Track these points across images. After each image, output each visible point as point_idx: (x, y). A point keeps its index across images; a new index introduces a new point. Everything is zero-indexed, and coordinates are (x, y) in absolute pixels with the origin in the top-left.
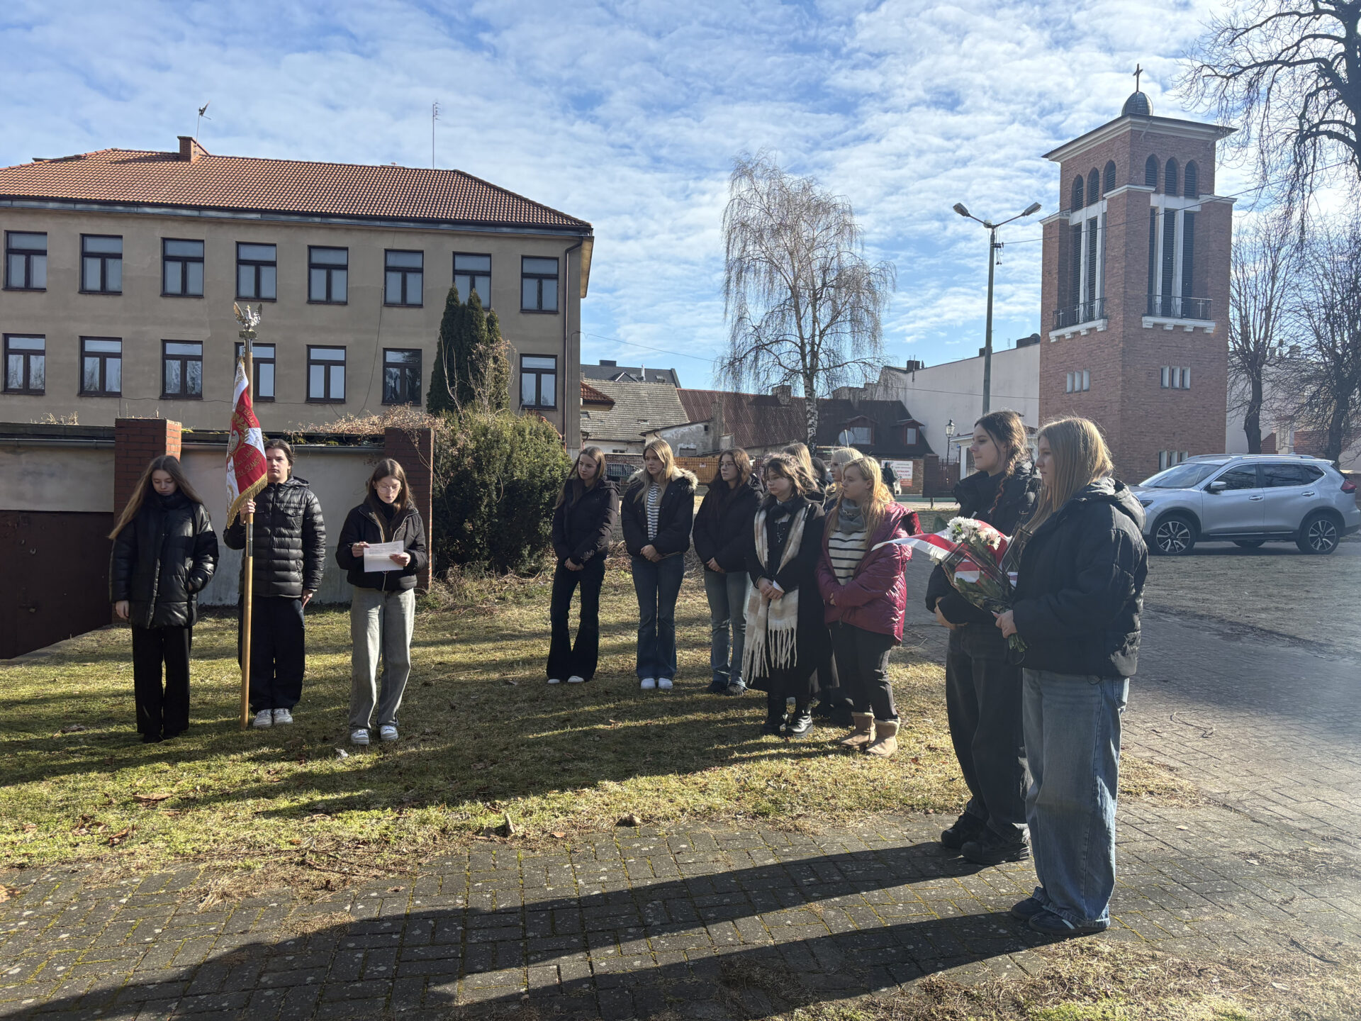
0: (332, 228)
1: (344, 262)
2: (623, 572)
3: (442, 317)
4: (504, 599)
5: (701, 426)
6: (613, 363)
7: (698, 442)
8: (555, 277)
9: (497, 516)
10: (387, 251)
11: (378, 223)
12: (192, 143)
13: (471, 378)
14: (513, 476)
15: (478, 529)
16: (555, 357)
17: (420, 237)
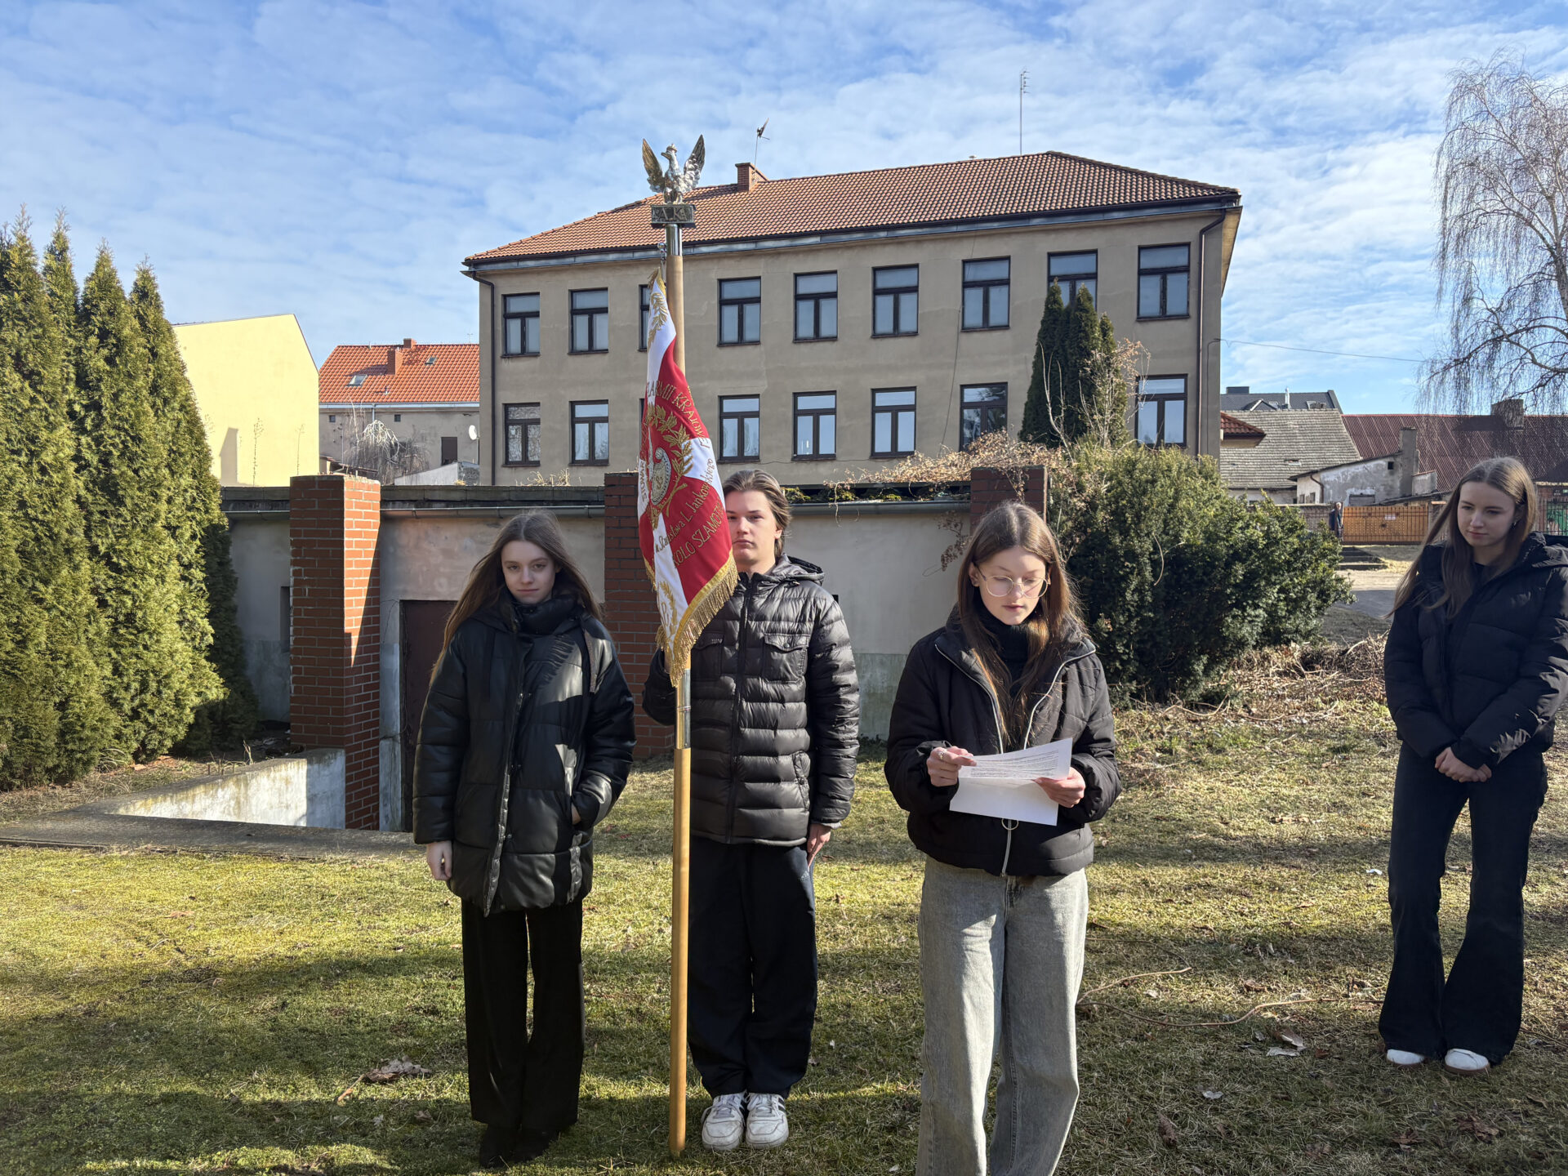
0: (900, 242)
1: (913, 283)
2: (1376, 705)
3: (1039, 326)
4: (1170, 752)
5: (1383, 463)
6: (1245, 390)
7: (1378, 485)
8: (1186, 269)
9: (1153, 607)
10: (965, 262)
11: (954, 229)
12: (750, 170)
13: (1083, 401)
14: (1177, 537)
15: (1120, 629)
16: (1184, 376)
17: (1006, 239)
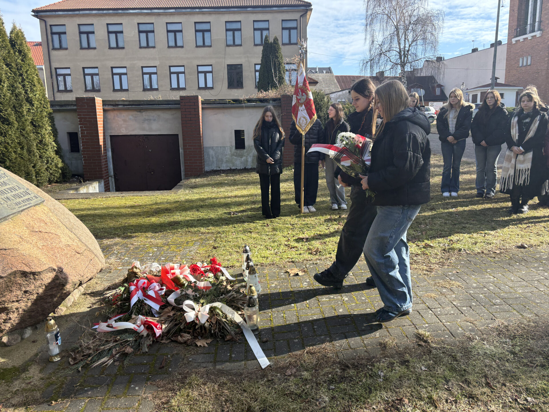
0: (203, 13)
1: (209, 28)
5: (347, 91)
7: (346, 98)
8: (296, 28)
10: (226, 22)
11: (222, 10)
17: (239, 15)
